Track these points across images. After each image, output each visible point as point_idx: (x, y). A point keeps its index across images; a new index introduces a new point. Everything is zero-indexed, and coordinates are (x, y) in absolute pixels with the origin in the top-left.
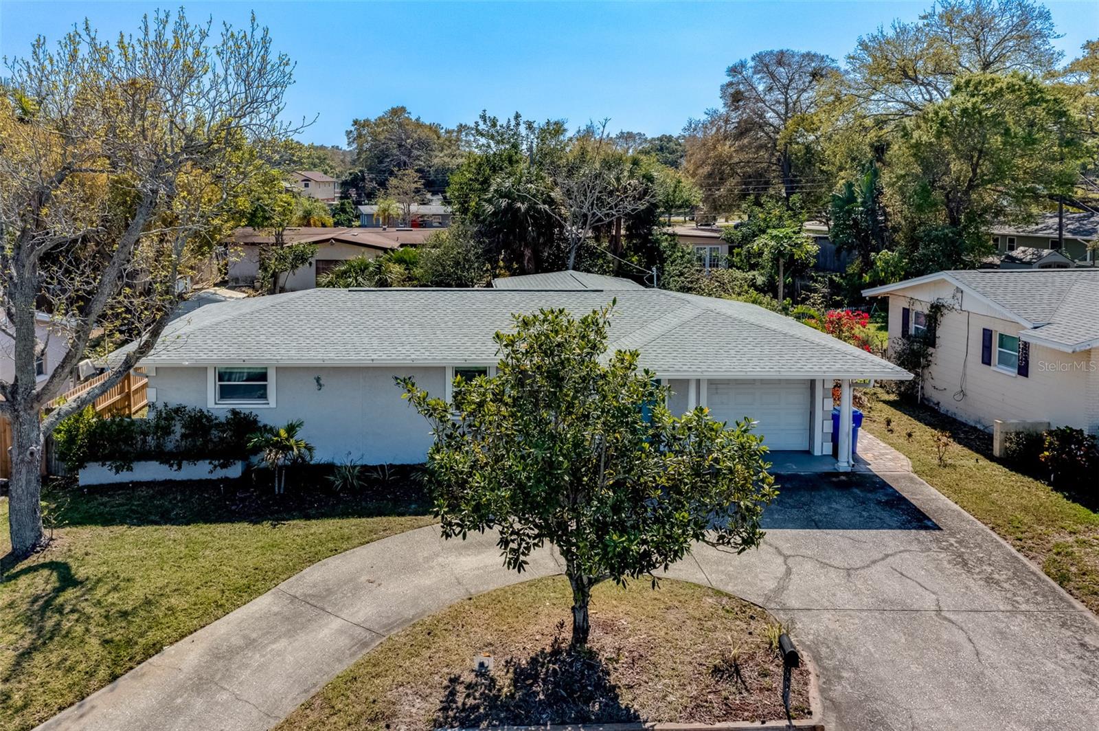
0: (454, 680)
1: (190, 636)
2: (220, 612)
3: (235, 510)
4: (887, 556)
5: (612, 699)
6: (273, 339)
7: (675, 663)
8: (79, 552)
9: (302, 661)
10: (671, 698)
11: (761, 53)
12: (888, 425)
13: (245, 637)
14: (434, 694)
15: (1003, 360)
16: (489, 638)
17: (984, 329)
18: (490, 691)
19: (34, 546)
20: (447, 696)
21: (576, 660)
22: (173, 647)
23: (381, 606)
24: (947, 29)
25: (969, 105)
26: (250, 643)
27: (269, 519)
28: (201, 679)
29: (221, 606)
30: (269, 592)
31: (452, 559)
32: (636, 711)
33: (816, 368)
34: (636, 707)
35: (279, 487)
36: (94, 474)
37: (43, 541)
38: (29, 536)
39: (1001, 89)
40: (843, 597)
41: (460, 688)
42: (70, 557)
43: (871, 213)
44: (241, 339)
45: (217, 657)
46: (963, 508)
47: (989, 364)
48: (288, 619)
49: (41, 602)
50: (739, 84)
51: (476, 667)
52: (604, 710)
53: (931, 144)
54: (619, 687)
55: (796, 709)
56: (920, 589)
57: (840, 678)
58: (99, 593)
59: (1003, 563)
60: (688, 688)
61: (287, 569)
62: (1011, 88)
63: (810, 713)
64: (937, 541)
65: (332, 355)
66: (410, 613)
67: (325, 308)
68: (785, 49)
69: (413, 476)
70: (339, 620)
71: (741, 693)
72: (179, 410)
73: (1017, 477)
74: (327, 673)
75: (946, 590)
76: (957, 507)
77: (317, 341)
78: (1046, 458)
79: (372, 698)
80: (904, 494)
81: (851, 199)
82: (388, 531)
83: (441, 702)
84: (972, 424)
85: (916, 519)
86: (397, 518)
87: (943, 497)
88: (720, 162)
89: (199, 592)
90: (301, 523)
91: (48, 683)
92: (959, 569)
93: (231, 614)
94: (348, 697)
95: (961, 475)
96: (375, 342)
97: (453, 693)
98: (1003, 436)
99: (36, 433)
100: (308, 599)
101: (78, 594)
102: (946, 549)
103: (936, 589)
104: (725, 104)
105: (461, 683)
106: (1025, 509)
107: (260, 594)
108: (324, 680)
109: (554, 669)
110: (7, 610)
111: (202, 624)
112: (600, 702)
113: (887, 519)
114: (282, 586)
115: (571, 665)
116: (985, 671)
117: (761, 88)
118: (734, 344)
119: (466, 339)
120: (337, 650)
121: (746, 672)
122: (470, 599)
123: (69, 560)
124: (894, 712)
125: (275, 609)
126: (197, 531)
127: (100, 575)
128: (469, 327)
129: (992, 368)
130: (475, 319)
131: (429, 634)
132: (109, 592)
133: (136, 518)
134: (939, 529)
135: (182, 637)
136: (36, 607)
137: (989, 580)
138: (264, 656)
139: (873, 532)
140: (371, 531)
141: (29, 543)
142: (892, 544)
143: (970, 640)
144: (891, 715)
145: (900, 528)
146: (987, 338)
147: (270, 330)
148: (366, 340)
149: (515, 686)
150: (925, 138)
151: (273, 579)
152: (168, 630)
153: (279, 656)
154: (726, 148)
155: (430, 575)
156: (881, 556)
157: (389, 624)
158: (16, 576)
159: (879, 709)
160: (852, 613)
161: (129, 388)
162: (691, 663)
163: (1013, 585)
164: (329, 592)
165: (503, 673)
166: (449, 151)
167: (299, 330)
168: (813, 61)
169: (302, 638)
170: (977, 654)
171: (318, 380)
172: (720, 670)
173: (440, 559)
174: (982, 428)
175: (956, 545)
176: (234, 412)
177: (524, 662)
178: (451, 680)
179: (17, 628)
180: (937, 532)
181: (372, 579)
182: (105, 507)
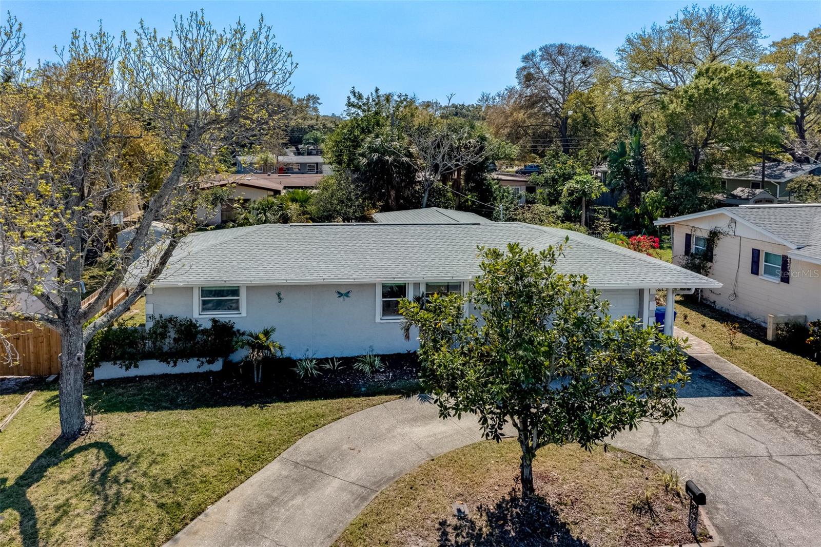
0: (443, 524)
1: (225, 497)
2: (243, 477)
3: (226, 396)
4: (721, 417)
5: (565, 533)
6: (243, 264)
7: (603, 503)
8: (116, 434)
9: (319, 513)
10: (608, 530)
11: (546, 46)
12: (685, 318)
13: (268, 496)
14: (431, 535)
15: (768, 271)
16: (458, 490)
17: (753, 249)
18: (473, 530)
19: (80, 430)
20: (441, 536)
21: (530, 504)
22: (214, 506)
23: (366, 468)
24: (686, 31)
25: (710, 86)
26: (274, 501)
27: (256, 403)
28: (244, 530)
29: (242, 472)
30: (276, 460)
31: (407, 429)
32: (585, 542)
33: (653, 281)
34: (585, 538)
35: (257, 377)
36: (107, 371)
37: (86, 426)
38: (76, 422)
39: (732, 75)
40: (701, 449)
41: (449, 530)
42: (109, 437)
43: (639, 163)
44: (218, 265)
45: (252, 513)
46: (761, 379)
47: (757, 274)
48: (297, 480)
49: (98, 475)
50: (529, 68)
51: (456, 512)
52: (563, 542)
53: (682, 114)
54: (568, 524)
55: (701, 535)
56: (752, 441)
57: (717, 509)
58: (144, 466)
59: (803, 420)
60: (619, 522)
61: (284, 441)
62: (739, 74)
63: (711, 537)
64: (751, 403)
65: (293, 276)
66: (391, 473)
67: (276, 240)
68: (563, 43)
69: (356, 366)
70: (337, 480)
71: (658, 525)
72: (170, 320)
73: (789, 355)
74: (341, 522)
75: (770, 441)
76: (756, 379)
77: (278, 265)
78: (812, 342)
79: (384, 540)
80: (716, 370)
81: (623, 153)
82: (351, 411)
83: (438, 541)
84: (743, 317)
85: (732, 389)
86: (354, 399)
87: (744, 372)
88: (517, 125)
89: (221, 462)
90: (282, 405)
91: (127, 539)
92: (773, 425)
93: (251, 478)
94: (365, 540)
95: (750, 355)
96: (323, 265)
97: (445, 534)
98: (775, 326)
99: (81, 342)
100: (308, 464)
101: (127, 467)
102: (760, 410)
103: (763, 440)
104: (520, 83)
105: (449, 525)
106: (804, 379)
107: (270, 462)
108: (341, 528)
109: (517, 513)
110: (75, 483)
111: (232, 487)
112: (558, 536)
113: (712, 389)
114: (284, 455)
115: (528, 507)
116: (817, 500)
117: (546, 71)
118: (590, 264)
119: (390, 262)
120: (343, 503)
121: (657, 508)
122: (433, 460)
123: (109, 440)
124: (763, 533)
125: (285, 473)
126: (204, 414)
127: (139, 451)
128: (390, 252)
129: (760, 277)
130: (392, 247)
131: (411, 488)
132: (151, 465)
133: (152, 405)
134: (750, 396)
135: (220, 497)
136: (96, 479)
137: (797, 432)
138: (288, 510)
139: (705, 399)
140: (338, 410)
141: (76, 428)
142: (721, 407)
143: (799, 477)
144: (761, 536)
145: (723, 396)
146: (756, 255)
147: (239, 257)
148: (315, 264)
149: (491, 526)
150: (679, 110)
151: (276, 450)
152: (207, 493)
153: (300, 509)
154: (520, 116)
155: (395, 442)
156: (717, 417)
157: (378, 482)
158: (71, 454)
159: (752, 531)
160: (711, 460)
161: (112, 302)
162: (614, 503)
163: (814, 435)
164: (322, 458)
165: (478, 517)
166: (302, 115)
167: (261, 257)
168: (584, 52)
169: (313, 495)
170: (807, 487)
171: (279, 295)
172: (638, 508)
173: (399, 430)
174: (750, 320)
175: (766, 407)
176: (215, 321)
177: (492, 507)
178: (440, 524)
179: (87, 496)
180: (749, 398)
181: (353, 448)
182: (123, 397)
